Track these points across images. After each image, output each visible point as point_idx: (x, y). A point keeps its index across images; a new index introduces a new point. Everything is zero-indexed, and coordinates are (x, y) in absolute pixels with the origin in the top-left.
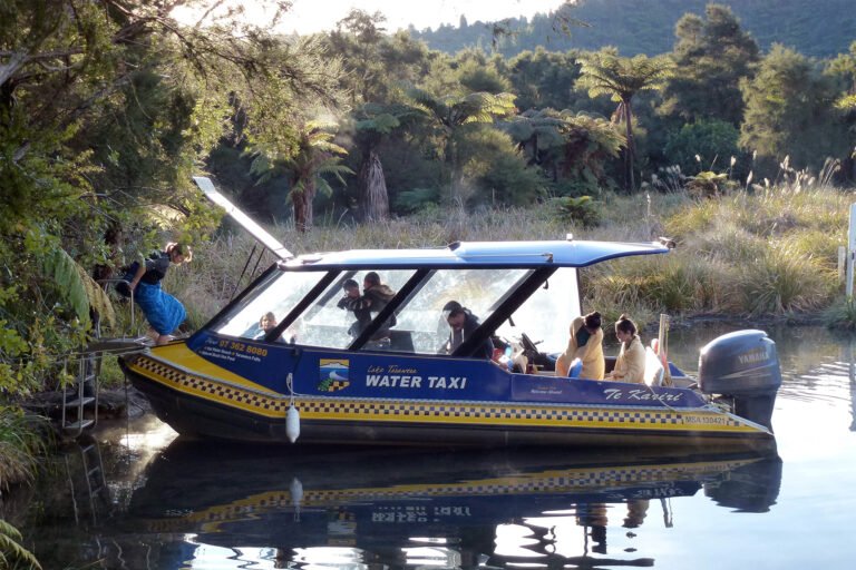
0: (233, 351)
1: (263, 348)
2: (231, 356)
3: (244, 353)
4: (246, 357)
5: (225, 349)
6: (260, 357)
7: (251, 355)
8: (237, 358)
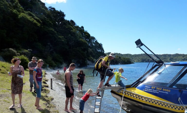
0: (157, 90)
1: (169, 89)
2: (157, 92)
3: (162, 91)
4: (163, 92)
5: (154, 89)
6: (168, 92)
7: (164, 91)
8: (159, 92)
